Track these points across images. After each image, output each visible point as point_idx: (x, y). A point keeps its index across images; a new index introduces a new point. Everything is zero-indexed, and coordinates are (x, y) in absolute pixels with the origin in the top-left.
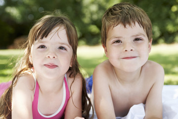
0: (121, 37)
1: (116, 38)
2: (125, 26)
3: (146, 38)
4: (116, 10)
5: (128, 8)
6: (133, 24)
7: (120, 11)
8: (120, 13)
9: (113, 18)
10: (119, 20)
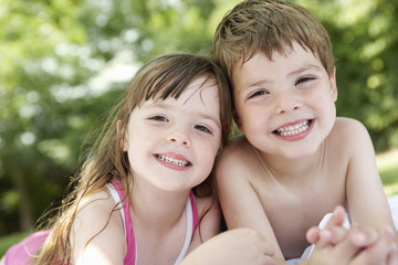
0: (264, 81)
1: (254, 85)
2: (270, 58)
3: (321, 73)
4: (242, 22)
5: (268, 12)
6: (287, 48)
7: (252, 21)
8: (251, 28)
9: (238, 43)
10: (254, 45)
